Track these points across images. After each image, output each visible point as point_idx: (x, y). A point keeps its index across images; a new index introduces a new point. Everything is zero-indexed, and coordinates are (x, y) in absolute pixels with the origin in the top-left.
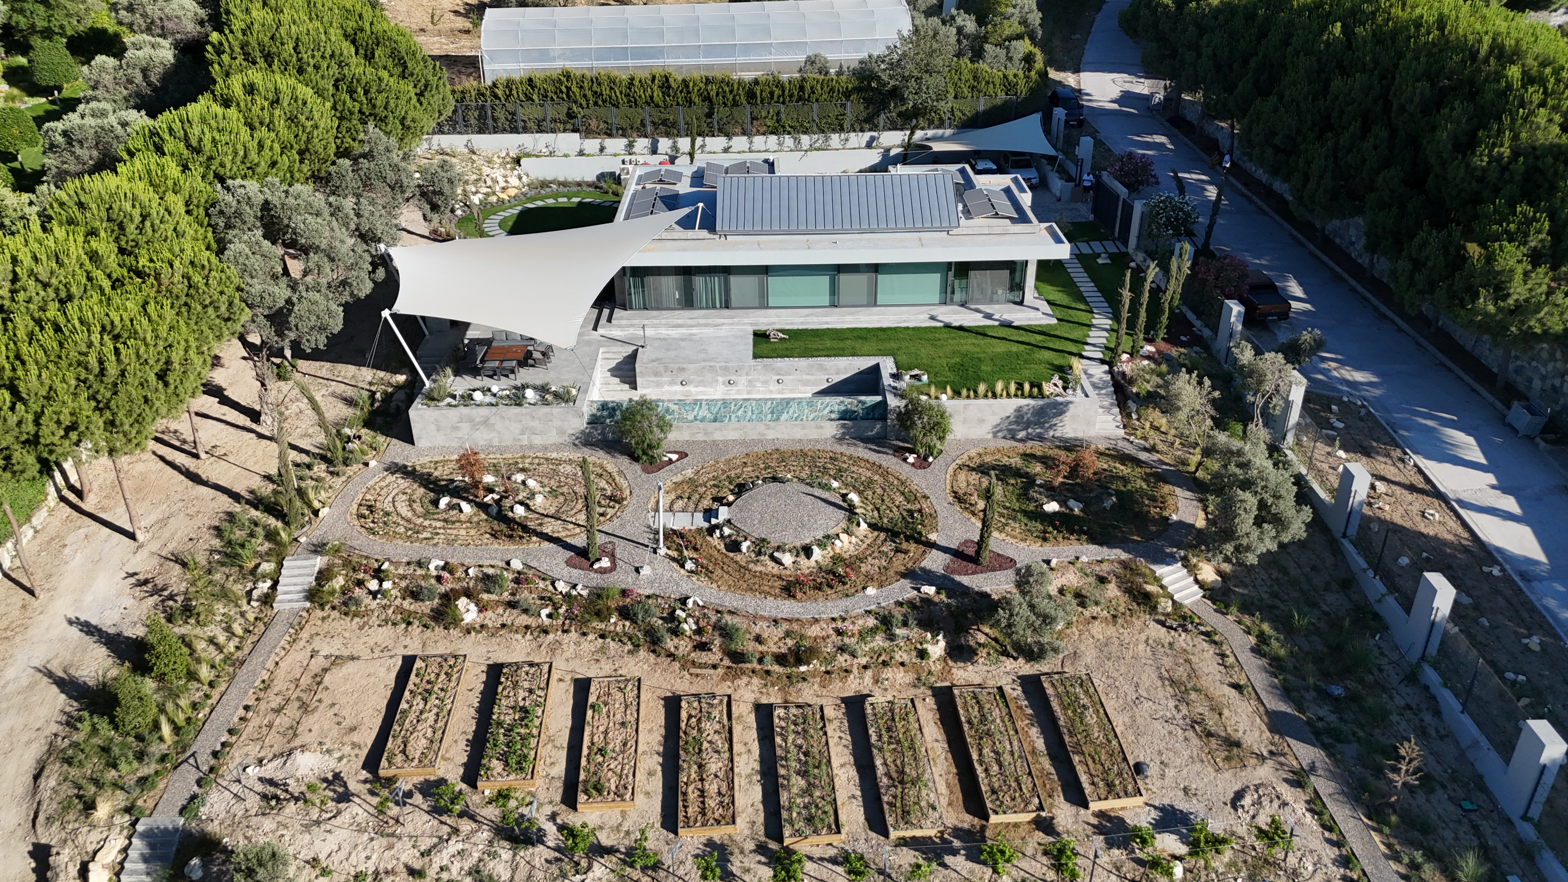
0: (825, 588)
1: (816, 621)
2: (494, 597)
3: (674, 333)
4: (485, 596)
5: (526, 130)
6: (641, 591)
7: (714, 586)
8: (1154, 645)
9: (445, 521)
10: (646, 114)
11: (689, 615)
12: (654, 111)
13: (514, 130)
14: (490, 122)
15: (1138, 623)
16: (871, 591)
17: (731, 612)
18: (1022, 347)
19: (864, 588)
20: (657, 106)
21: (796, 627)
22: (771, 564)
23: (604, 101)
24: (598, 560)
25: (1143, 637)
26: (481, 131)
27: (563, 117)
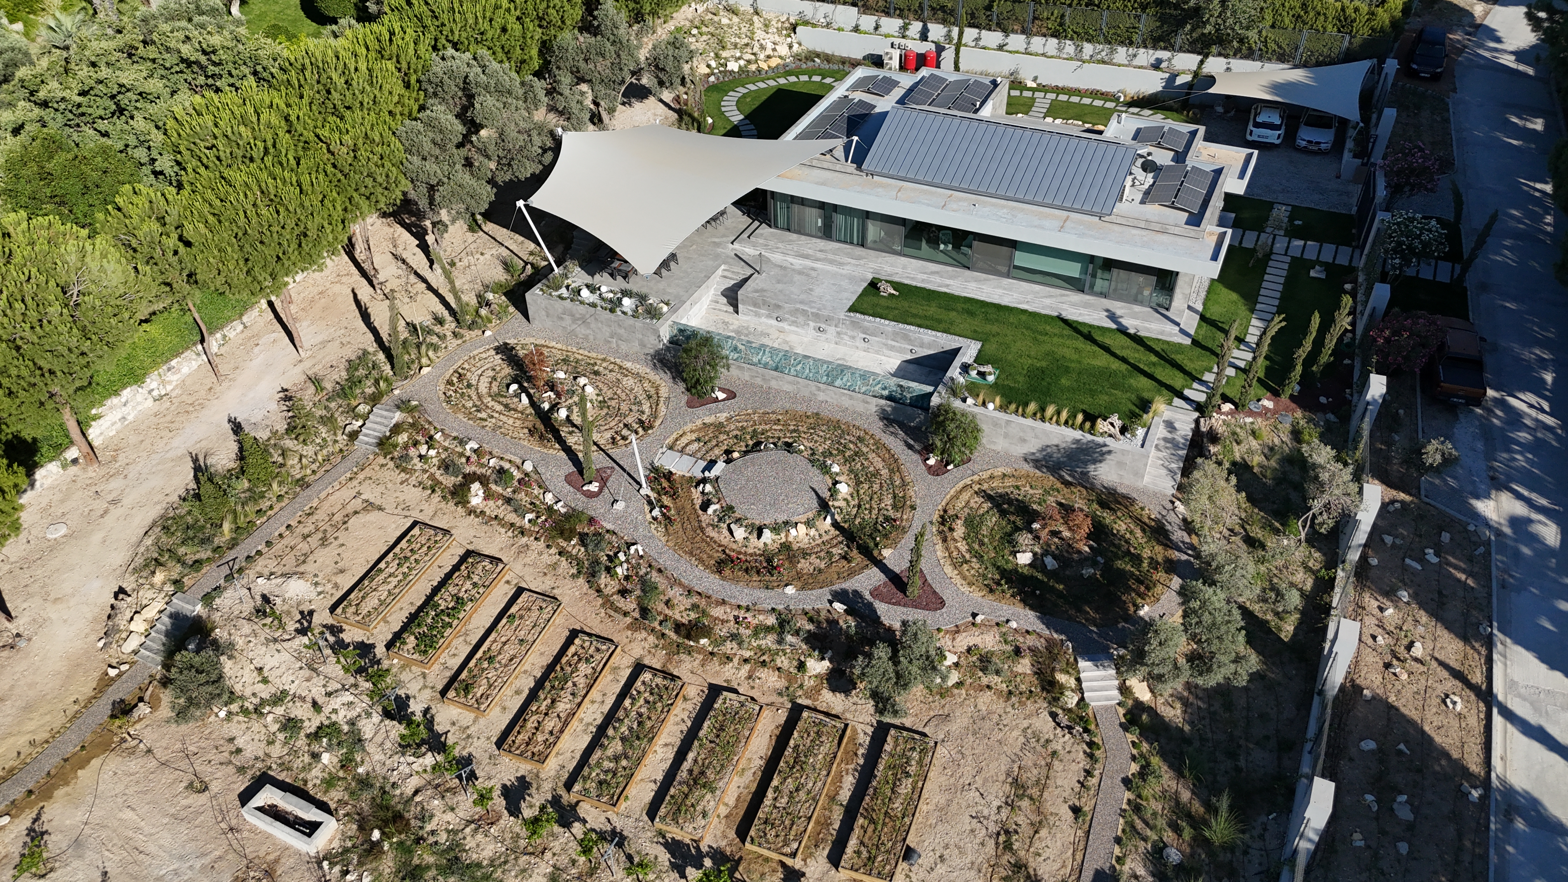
0: (753, 572)
1: (724, 602)
2: (499, 489)
3: (798, 263)
4: (493, 487)
6: (605, 524)
7: (666, 538)
8: (1031, 737)
9: (506, 406)
11: (627, 561)
15: (1030, 706)
16: (790, 590)
17: (660, 571)
19: (786, 585)
21: (703, 603)
22: (725, 532)
24: (590, 482)
25: (1025, 724)
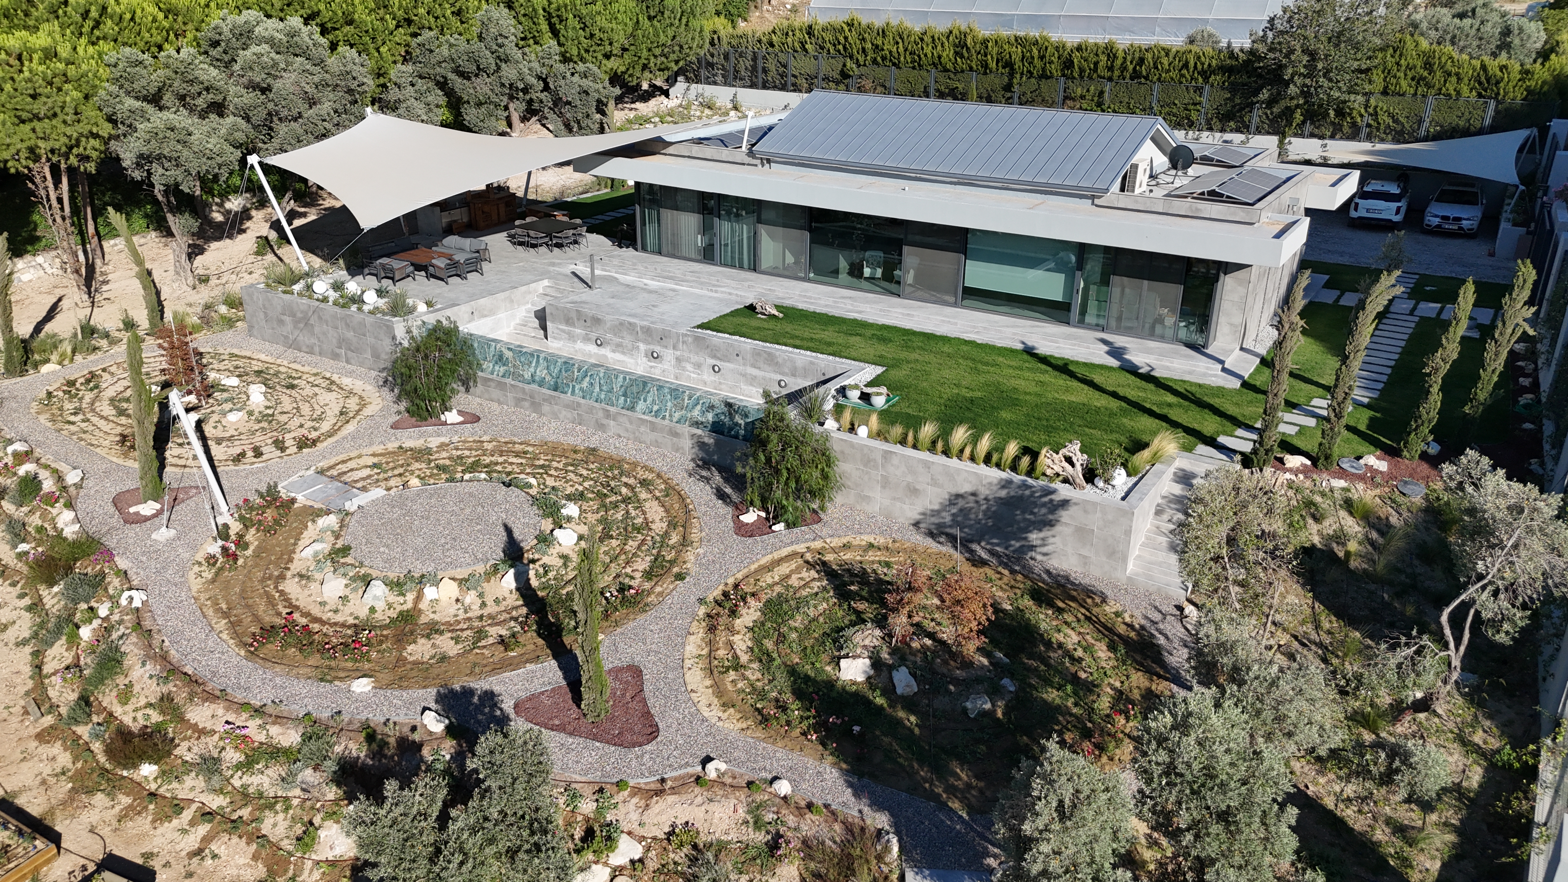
0: (315, 652)
1: (221, 696)
3: (656, 284)
5: (796, 89)
6: (121, 561)
7: (203, 587)
10: (931, 77)
11: (107, 616)
12: (941, 77)
13: (783, 88)
14: (761, 76)
16: (362, 686)
18: (1114, 404)
19: (361, 677)
20: (946, 70)
23: (884, 58)
26: (753, 86)
27: (836, 75)
